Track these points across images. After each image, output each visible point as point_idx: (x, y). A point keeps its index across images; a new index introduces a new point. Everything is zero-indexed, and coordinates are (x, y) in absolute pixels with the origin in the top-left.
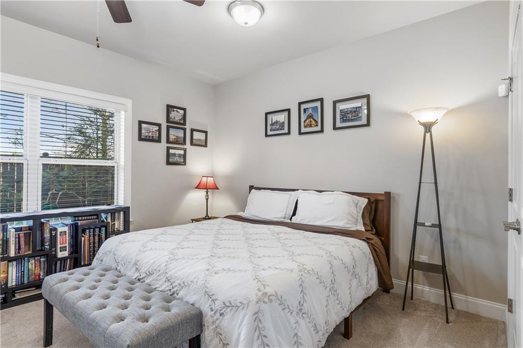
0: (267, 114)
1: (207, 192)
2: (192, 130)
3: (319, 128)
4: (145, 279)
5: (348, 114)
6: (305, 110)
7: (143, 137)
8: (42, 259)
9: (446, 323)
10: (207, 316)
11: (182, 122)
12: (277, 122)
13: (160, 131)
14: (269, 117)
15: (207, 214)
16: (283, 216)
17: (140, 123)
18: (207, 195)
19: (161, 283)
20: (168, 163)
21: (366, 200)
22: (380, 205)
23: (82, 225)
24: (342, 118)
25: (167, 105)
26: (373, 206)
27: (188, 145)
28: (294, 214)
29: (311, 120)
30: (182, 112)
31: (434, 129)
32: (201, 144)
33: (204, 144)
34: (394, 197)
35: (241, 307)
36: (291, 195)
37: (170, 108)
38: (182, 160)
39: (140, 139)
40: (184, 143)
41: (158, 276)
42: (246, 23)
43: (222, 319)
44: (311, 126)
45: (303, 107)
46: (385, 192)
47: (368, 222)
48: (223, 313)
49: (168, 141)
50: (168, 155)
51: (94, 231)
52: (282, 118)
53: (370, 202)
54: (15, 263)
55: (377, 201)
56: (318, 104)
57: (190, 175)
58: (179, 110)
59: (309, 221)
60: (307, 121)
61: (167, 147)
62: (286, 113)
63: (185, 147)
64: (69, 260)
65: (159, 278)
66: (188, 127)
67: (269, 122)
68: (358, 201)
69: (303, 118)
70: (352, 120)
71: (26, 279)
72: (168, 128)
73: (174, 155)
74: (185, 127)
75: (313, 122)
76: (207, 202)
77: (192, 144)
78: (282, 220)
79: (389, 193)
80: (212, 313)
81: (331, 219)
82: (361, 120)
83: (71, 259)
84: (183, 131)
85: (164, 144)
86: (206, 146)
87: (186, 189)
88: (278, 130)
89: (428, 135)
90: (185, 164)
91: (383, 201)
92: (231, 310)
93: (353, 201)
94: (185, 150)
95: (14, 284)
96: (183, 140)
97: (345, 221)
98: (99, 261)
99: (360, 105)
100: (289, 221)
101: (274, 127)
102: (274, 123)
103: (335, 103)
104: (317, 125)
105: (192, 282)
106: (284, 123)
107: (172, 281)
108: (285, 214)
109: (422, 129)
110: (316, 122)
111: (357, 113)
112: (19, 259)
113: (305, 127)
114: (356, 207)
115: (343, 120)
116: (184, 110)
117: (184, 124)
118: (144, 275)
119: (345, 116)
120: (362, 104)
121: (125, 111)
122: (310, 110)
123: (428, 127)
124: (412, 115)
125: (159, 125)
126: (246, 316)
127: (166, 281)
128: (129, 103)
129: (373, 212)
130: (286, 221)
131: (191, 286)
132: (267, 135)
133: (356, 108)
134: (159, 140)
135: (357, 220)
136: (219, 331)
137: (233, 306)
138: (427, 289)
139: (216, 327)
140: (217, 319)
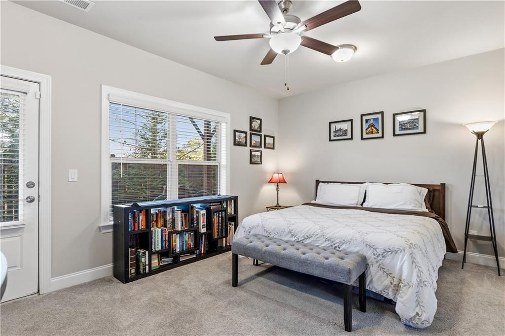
0: (330, 123)
1: (278, 186)
2: (265, 136)
3: (380, 135)
4: (304, 241)
5: (406, 124)
6: (367, 121)
7: (237, 143)
8: (192, 234)
9: (498, 276)
10: (370, 258)
11: (259, 130)
12: (340, 130)
13: (246, 137)
14: (333, 126)
15: (278, 203)
16: (356, 203)
17: (235, 131)
18: (278, 188)
19: (320, 242)
20: (251, 163)
21: (427, 190)
22: (437, 193)
23: (214, 209)
24: (402, 127)
25: (250, 117)
26: (432, 194)
27: (263, 149)
28: (364, 201)
29: (373, 128)
30: (259, 121)
31: (484, 137)
32: (270, 147)
33: (272, 147)
34: (447, 187)
35: (399, 251)
36: (360, 187)
37: (252, 119)
38: (259, 160)
39: (235, 144)
40: (260, 146)
41: (317, 238)
42: (342, 61)
43: (384, 260)
44: (372, 133)
45: (365, 118)
46: (441, 184)
47: (429, 206)
48: (384, 256)
49: (251, 146)
50: (251, 156)
51: (219, 214)
52: (345, 126)
53: (429, 191)
54: (179, 235)
55: (434, 190)
56: (379, 116)
57: (264, 173)
58: (257, 121)
59: (381, 206)
60: (369, 129)
61: (251, 150)
62: (350, 123)
63: (261, 149)
64: (204, 235)
65: (318, 239)
66: (263, 134)
67: (333, 130)
68: (421, 191)
69: (365, 126)
70: (410, 129)
71: (185, 247)
72: (251, 134)
73: (255, 156)
74: (261, 134)
75: (375, 130)
76: (278, 193)
77: (265, 147)
78: (355, 205)
79: (445, 184)
80: (375, 257)
81: (400, 204)
82: (418, 129)
83: (205, 235)
84: (259, 137)
85: (248, 148)
86: (273, 148)
87: (262, 183)
88: (341, 136)
89: (480, 141)
90: (261, 163)
91: (439, 190)
92: (391, 253)
93: (417, 190)
94: (261, 152)
95: (179, 250)
96: (259, 143)
97: (413, 205)
98: (247, 233)
99: (417, 117)
100: (361, 206)
101: (338, 134)
102: (338, 130)
103: (394, 115)
104: (378, 133)
105: (351, 239)
106: (347, 130)
107: (332, 240)
108: (358, 201)
109: (475, 137)
110: (378, 130)
111: (414, 123)
112: (180, 233)
113: (367, 134)
114: (420, 194)
115: (402, 128)
116: (260, 120)
117: (260, 131)
118: (303, 238)
119: (403, 126)
120: (419, 117)
121: (226, 123)
122: (372, 121)
123: (480, 135)
124: (467, 126)
125: (246, 133)
126: (404, 255)
127: (326, 241)
128: (228, 116)
129: (431, 199)
130: (358, 206)
131: (352, 242)
132: (330, 140)
133: (414, 120)
134: (246, 145)
135: (422, 205)
136: (383, 267)
137: (393, 251)
138: (477, 255)
139: (380, 264)
140: (380, 260)
